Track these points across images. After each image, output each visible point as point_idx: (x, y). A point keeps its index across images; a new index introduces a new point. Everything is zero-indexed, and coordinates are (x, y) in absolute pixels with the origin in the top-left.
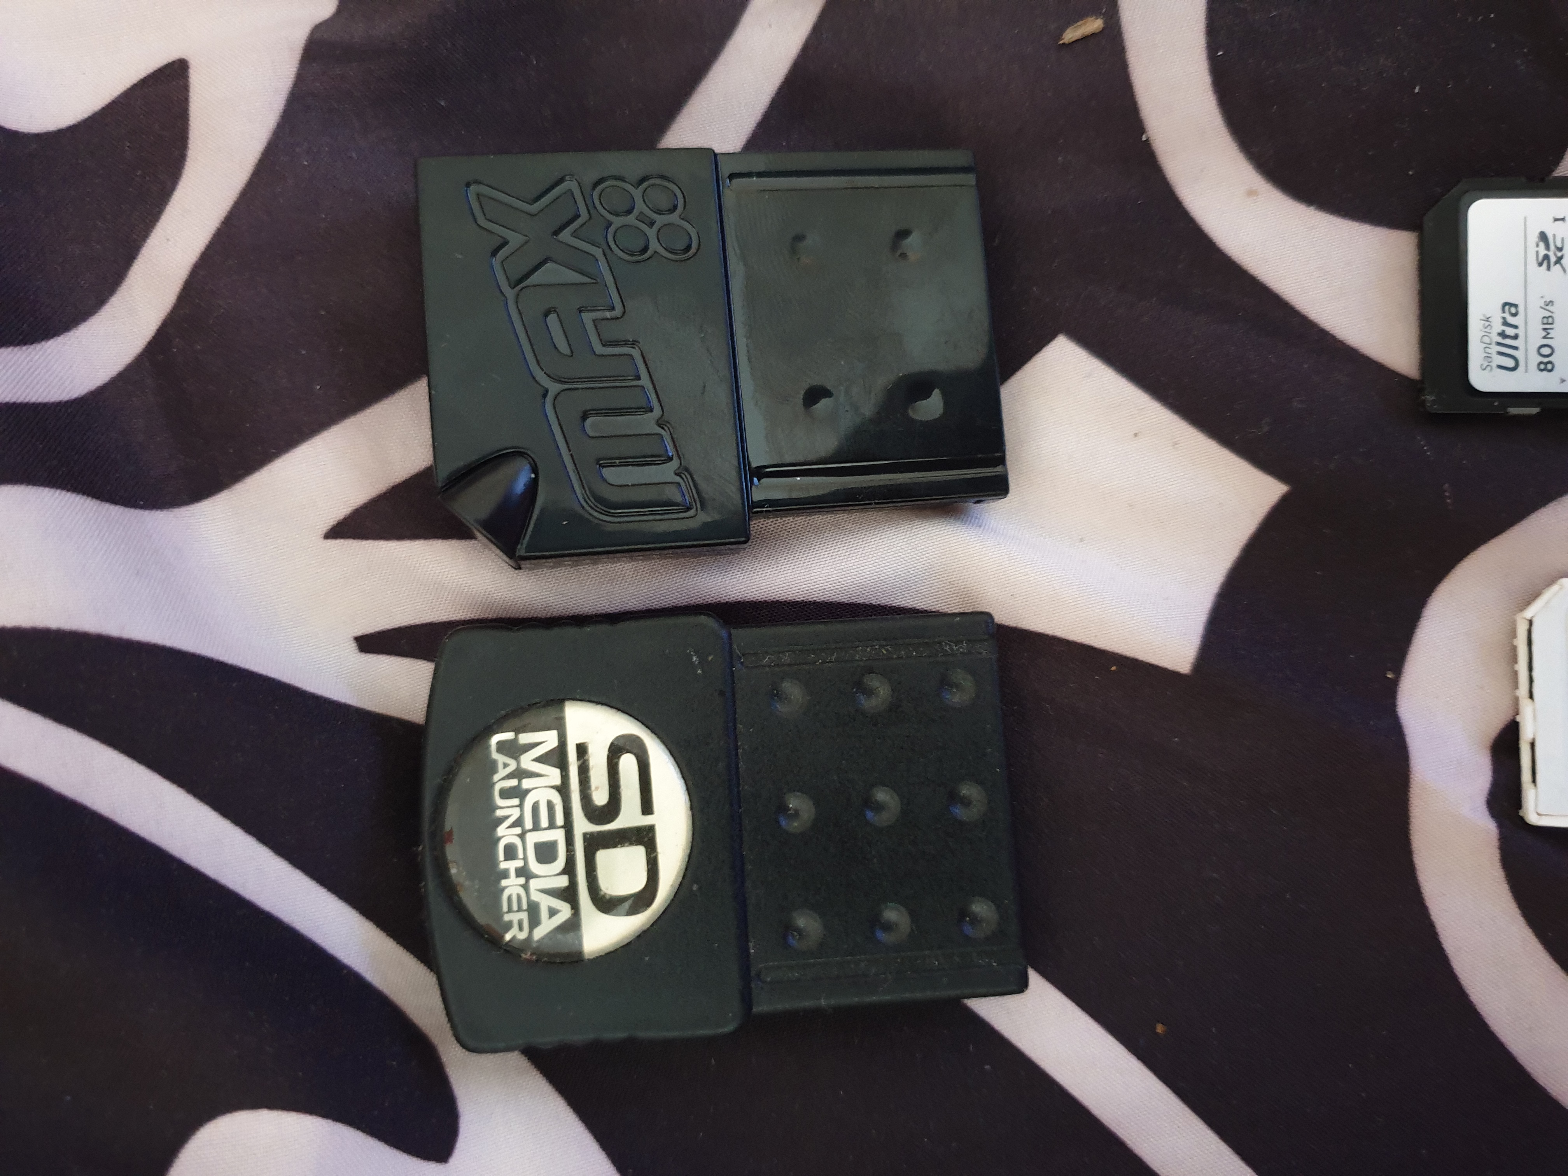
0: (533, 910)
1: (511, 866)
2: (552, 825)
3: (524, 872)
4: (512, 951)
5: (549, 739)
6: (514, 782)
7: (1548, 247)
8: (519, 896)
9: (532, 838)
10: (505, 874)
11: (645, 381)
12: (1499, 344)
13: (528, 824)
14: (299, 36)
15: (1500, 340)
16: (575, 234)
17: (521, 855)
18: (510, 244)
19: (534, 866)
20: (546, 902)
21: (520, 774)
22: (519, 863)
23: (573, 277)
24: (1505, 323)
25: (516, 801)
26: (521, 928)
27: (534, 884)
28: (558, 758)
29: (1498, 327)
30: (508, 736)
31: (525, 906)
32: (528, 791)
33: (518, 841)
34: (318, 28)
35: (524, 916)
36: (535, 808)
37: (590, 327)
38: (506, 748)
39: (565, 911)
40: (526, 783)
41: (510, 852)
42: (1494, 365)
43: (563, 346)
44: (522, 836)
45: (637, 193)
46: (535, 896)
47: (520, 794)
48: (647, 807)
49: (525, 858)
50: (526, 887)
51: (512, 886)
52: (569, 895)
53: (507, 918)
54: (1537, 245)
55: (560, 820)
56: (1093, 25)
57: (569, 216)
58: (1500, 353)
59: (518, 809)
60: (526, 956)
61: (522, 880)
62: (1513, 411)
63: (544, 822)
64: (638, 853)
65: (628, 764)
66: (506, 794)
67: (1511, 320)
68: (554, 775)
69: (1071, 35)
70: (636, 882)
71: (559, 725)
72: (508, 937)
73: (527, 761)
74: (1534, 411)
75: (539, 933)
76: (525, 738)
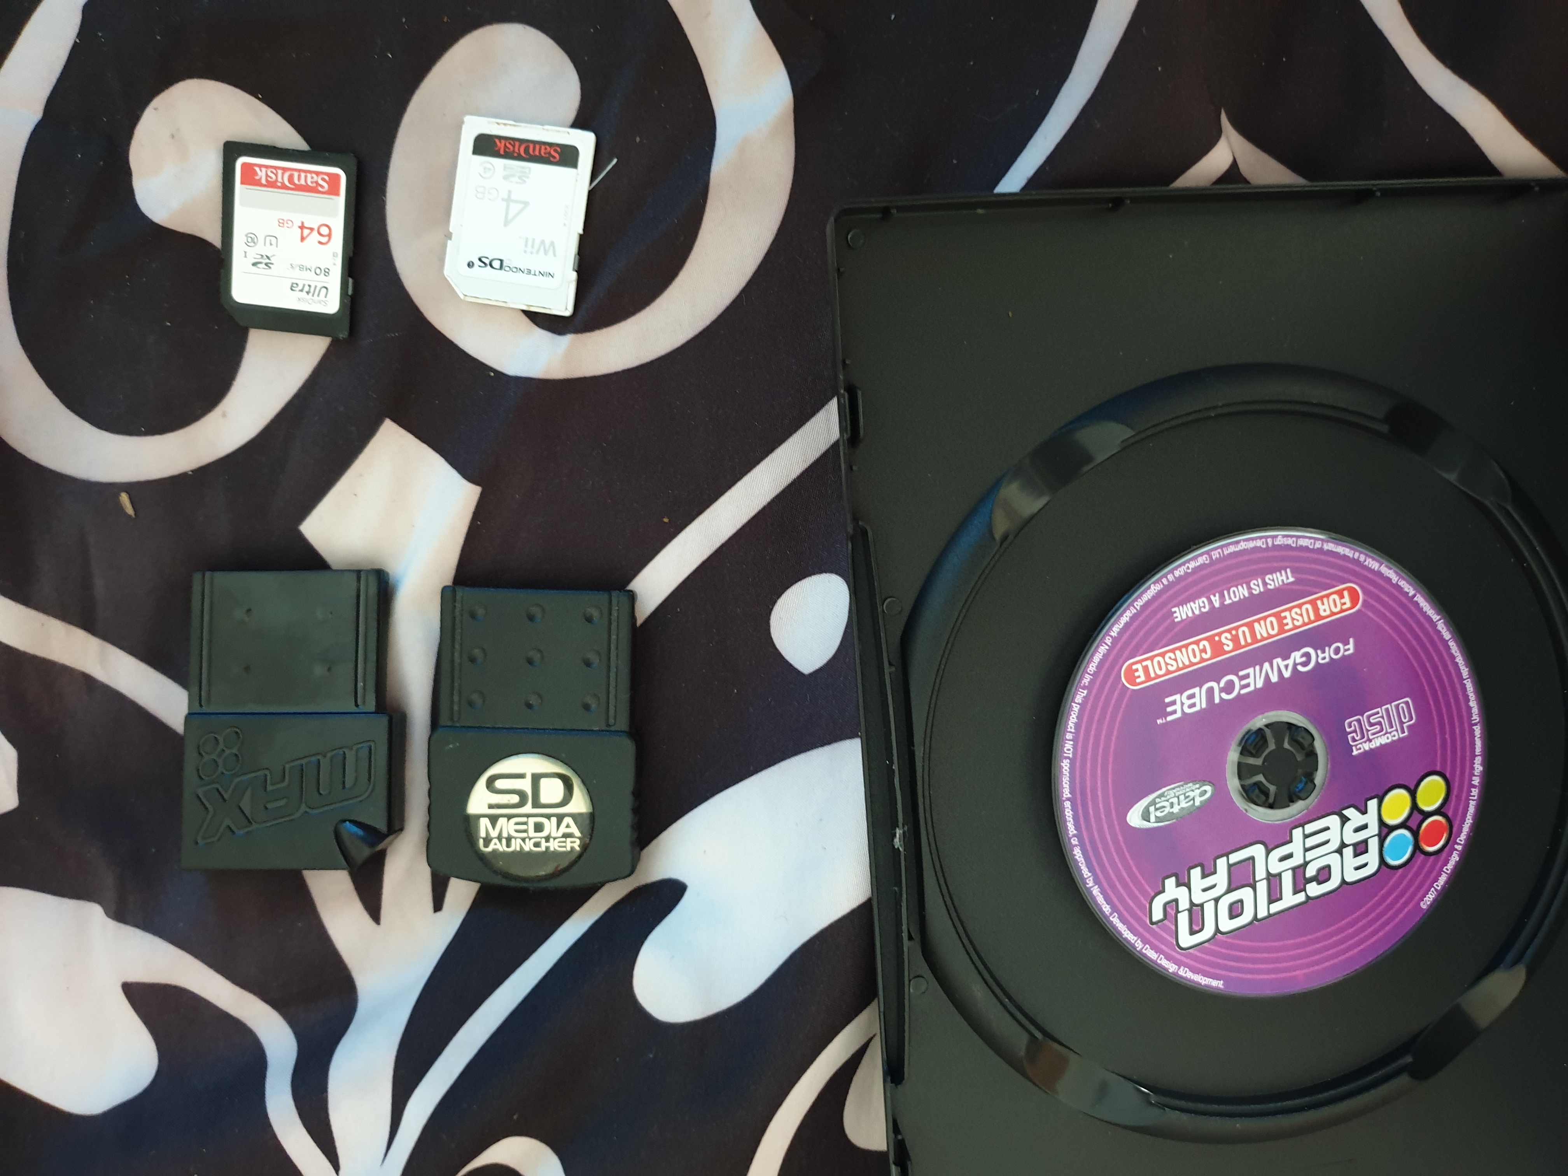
0: (566, 836)
1: (544, 845)
2: (525, 823)
3: (547, 839)
4: (585, 847)
5: (484, 823)
6: (504, 841)
7: (260, 263)
8: (559, 842)
9: (532, 833)
10: (547, 848)
11: (303, 762)
12: (313, 295)
13: (524, 835)
14: (111, 924)
15: (311, 294)
16: (226, 792)
17: (539, 840)
18: (229, 824)
19: (545, 833)
20: (563, 829)
21: (500, 838)
22: (543, 840)
23: (248, 794)
24: (301, 291)
25: (513, 840)
26: (575, 842)
27: (554, 834)
28: (494, 819)
29: (304, 294)
30: (481, 842)
31: (564, 839)
32: (509, 835)
33: (533, 841)
34: (108, 913)
35: (569, 840)
36: (517, 831)
37: (275, 787)
38: (486, 844)
39: (568, 820)
40: (505, 835)
41: (537, 845)
42: (324, 299)
43: (282, 803)
44: (530, 839)
45: (207, 758)
46: (560, 834)
47: (509, 839)
48: (521, 776)
49: (541, 838)
50: (555, 839)
51: (554, 845)
52: (560, 818)
53: (569, 849)
54: (259, 268)
55: (524, 819)
56: (124, 498)
57: (217, 794)
58: (318, 295)
59: (517, 839)
60: (587, 840)
61: (551, 840)
62: (350, 292)
63: (524, 827)
64: (543, 782)
65: (500, 784)
66: (508, 846)
67: (300, 287)
68: (502, 821)
69: (130, 510)
70: (559, 784)
71: (479, 817)
72: (578, 848)
73: (494, 834)
74: (351, 280)
75: (578, 833)
76: (483, 834)
